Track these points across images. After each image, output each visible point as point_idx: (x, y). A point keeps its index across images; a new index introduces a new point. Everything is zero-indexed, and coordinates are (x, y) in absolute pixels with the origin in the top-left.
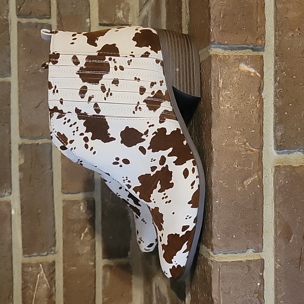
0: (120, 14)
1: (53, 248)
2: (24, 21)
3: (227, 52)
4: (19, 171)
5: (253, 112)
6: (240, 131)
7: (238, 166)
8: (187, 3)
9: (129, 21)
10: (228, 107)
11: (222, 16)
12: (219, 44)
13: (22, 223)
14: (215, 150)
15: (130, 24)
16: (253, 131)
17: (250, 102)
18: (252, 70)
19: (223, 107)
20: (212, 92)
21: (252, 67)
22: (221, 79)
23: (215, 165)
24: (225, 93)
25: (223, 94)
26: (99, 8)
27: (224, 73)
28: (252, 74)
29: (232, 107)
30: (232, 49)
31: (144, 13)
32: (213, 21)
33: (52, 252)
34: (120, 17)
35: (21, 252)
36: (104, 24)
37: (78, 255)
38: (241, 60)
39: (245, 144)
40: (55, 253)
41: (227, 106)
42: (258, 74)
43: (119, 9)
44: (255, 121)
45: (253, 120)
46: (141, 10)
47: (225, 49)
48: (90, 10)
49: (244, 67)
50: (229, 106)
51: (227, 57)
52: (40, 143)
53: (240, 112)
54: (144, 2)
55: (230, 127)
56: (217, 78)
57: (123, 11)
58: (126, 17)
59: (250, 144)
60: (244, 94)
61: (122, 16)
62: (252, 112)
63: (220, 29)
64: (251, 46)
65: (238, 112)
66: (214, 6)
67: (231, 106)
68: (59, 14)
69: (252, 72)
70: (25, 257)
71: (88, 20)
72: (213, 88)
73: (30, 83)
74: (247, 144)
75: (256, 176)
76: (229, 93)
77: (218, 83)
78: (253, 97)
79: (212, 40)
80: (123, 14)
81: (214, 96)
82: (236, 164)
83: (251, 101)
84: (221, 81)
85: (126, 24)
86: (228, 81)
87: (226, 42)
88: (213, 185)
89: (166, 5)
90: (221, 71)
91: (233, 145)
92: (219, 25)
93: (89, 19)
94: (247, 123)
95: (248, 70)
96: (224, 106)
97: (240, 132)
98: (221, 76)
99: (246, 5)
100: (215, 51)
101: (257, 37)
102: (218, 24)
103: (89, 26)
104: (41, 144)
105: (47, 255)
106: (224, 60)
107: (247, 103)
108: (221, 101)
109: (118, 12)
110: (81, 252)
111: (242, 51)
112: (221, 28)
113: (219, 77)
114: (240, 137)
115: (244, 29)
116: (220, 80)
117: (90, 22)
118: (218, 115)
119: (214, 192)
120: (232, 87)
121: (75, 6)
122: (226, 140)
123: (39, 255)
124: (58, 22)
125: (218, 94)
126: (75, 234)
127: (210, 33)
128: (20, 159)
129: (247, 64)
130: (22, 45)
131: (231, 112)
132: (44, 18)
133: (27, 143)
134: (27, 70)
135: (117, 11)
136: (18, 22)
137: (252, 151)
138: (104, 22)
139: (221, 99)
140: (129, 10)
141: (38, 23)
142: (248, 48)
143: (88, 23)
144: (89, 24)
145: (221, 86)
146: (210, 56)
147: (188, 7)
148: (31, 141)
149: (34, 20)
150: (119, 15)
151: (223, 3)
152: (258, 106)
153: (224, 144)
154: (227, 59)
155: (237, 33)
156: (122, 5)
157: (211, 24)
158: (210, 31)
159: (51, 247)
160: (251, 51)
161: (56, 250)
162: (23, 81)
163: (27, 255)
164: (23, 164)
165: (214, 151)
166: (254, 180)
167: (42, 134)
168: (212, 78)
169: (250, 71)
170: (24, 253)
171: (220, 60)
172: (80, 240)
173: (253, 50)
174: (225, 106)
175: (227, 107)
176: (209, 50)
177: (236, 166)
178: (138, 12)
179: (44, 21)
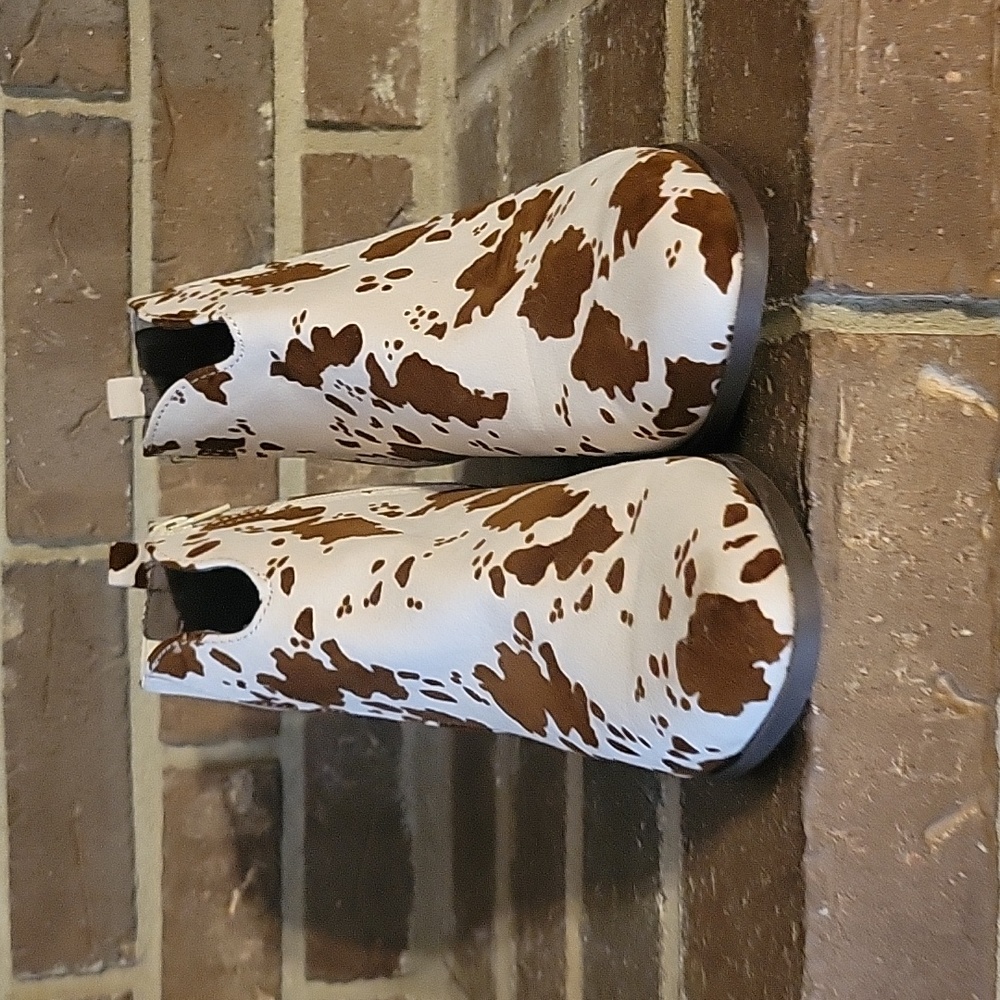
0: (384, 88)
1: (125, 947)
2: (29, 107)
3: (868, 318)
4: (4, 664)
5: (966, 557)
6: (915, 632)
7: (905, 771)
8: (689, 105)
9: (418, 113)
10: (873, 541)
11: (856, 179)
12: (844, 289)
13: (12, 857)
14: (822, 710)
15: (419, 123)
16: (967, 633)
17: (954, 520)
18: (968, 394)
19: (853, 540)
20: (813, 482)
21: (967, 381)
22: (847, 430)
23: (819, 768)
24: (863, 484)
25: (853, 487)
26: (308, 62)
27: (862, 405)
28: (967, 410)
29: (887, 540)
30: (889, 308)
31: (480, 91)
32: (822, 201)
33: (123, 962)
34: (382, 96)
35: (8, 962)
36: (326, 121)
37: (220, 969)
38: (924, 352)
39: (932, 681)
40: (133, 965)
41: (869, 534)
42: (987, 408)
43: (382, 67)
44: (972, 593)
45: (965, 588)
46: (464, 79)
47: (863, 308)
48: (273, 70)
49: (936, 382)
50: (876, 533)
51: (871, 340)
52: (83, 561)
53: (917, 560)
54: (482, 53)
55: (878, 619)
56: (831, 428)
57: (395, 78)
58: (406, 98)
59: (951, 682)
60: (935, 491)
61: (392, 96)
62: (961, 558)
63: (846, 231)
64: (965, 297)
65: (913, 557)
66: (828, 139)
67: (883, 534)
68: (159, 85)
69: (966, 399)
70: (23, 980)
71: (266, 109)
72: (814, 464)
73: (48, 339)
74: (943, 681)
75: (974, 811)
76: (875, 483)
77: (836, 444)
78: (969, 501)
79: (816, 277)
80: (396, 87)
81: (819, 498)
82: (897, 763)
83: (959, 515)
84: (848, 439)
85: (406, 123)
86: (874, 438)
87: (870, 284)
88: (810, 847)
89: (586, 88)
90: (850, 399)
91: (888, 687)
92: (846, 216)
93: (269, 105)
94: (943, 602)
95: (951, 395)
96: (858, 537)
97: (916, 638)
98: (850, 419)
99: (950, 139)
100: (824, 315)
101: (989, 265)
102: (840, 214)
103: (270, 128)
104: (86, 564)
105: (102, 971)
106: (862, 356)
107: (944, 522)
108: (847, 516)
109: (376, 81)
110: (227, 961)
111: (928, 315)
112: (852, 230)
113: (842, 422)
114: (914, 658)
115: (940, 231)
116: (843, 433)
117: (274, 116)
118: (835, 573)
119: (811, 875)
120: (889, 460)
121: (218, 56)
122: (864, 671)
123: (72, 971)
124: (155, 115)
125: (835, 488)
126: (207, 894)
127: (810, 248)
128: (6, 621)
129: (948, 371)
130: (22, 197)
131: (884, 559)
132: (101, 99)
133: (35, 562)
134: (39, 291)
135: (375, 76)
136: (8, 111)
137: (959, 709)
138: (328, 115)
139: (847, 507)
140: (416, 72)
141: (82, 116)
142: (948, 304)
143: (267, 118)
144: (269, 122)
145: (846, 458)
146: (806, 336)
147: (694, 118)
148: (48, 551)
149: (67, 106)
150: (380, 90)
151: (860, 129)
152: (986, 532)
153: (856, 685)
154: (872, 349)
155: (911, 250)
156: (394, 54)
157: (814, 213)
158: (808, 238)
159: (118, 942)
160: (960, 315)
161: (138, 952)
162: (24, 332)
163: (28, 975)
164: (20, 637)
165: (816, 712)
166: (966, 824)
167: (89, 525)
168: (810, 425)
169: (959, 396)
170: (18, 966)
171: (847, 356)
172: (227, 913)
173: (970, 310)
174: (860, 535)
175: (867, 541)
176: (798, 311)
177: (899, 771)
178: (451, 80)
179: (105, 109)
